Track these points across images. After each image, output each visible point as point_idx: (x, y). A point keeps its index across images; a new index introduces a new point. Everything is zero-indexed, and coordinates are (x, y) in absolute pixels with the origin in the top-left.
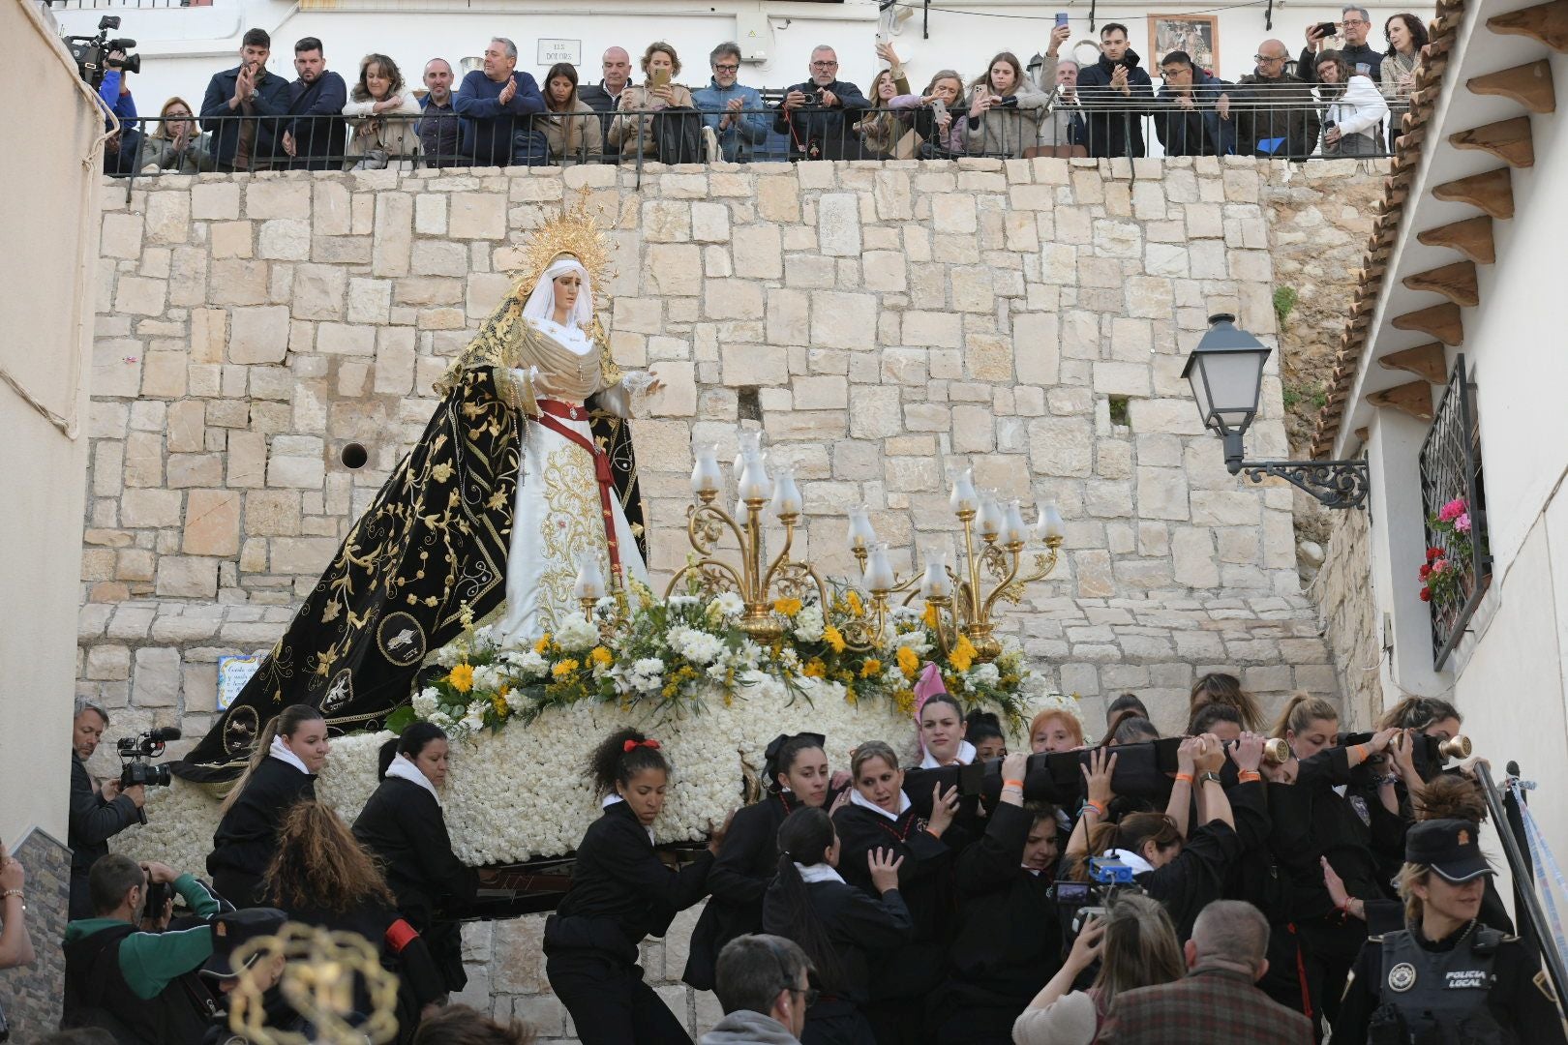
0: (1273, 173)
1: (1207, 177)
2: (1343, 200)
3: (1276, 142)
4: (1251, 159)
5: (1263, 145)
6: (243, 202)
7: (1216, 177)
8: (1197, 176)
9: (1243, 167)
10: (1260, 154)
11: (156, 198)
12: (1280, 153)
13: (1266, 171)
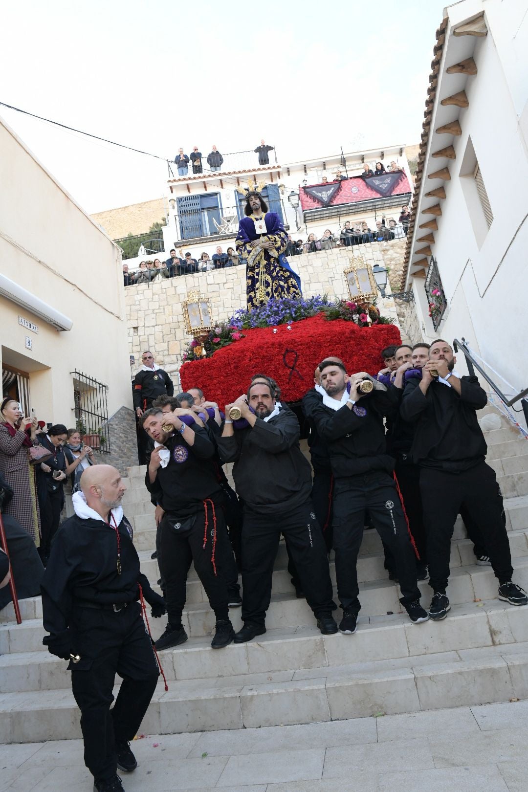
0: (382, 245)
1: (368, 247)
2: (398, 247)
3: (381, 239)
4: (377, 242)
5: (379, 239)
6: (172, 283)
7: (370, 247)
8: (366, 247)
10: (378, 241)
11: (154, 285)
12: (383, 240)
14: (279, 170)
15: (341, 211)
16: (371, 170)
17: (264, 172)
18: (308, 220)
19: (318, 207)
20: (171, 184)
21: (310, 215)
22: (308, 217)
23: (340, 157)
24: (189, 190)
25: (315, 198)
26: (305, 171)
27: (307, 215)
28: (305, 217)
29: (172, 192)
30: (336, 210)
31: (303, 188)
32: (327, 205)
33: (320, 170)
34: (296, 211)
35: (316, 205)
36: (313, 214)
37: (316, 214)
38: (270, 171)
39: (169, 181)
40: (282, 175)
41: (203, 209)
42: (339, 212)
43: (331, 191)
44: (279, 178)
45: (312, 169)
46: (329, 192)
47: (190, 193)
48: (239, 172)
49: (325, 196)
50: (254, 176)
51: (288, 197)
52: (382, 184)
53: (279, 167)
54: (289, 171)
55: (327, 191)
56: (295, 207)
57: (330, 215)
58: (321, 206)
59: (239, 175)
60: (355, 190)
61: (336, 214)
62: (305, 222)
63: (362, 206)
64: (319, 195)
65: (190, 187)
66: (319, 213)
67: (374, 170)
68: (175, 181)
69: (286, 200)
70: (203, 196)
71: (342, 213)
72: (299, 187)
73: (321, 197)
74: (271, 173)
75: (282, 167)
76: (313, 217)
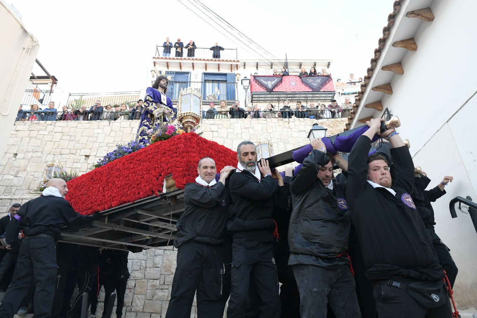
2: (325, 125)
4: (309, 119)
5: (311, 117)
6: (130, 125)
7: (303, 121)
9: (308, 120)
10: (310, 118)
11: (114, 124)
12: (314, 118)
13: (312, 121)
14: (237, 63)
15: (281, 97)
16: (306, 72)
17: (226, 63)
18: (254, 100)
19: (263, 91)
20: (155, 60)
21: (257, 96)
22: (255, 98)
23: (284, 61)
24: (168, 67)
25: (262, 85)
26: (257, 68)
27: (254, 96)
28: (252, 97)
29: (155, 65)
30: (277, 96)
31: (254, 76)
32: (270, 91)
33: (268, 69)
34: (246, 91)
35: (262, 90)
36: (259, 96)
37: (261, 96)
38: (230, 63)
39: (154, 58)
40: (240, 68)
41: (176, 82)
42: (279, 97)
43: (275, 81)
44: (237, 69)
45: (262, 67)
46: (273, 83)
47: (168, 69)
48: (208, 60)
49: (270, 84)
50: (219, 65)
51: (242, 80)
52: (313, 82)
53: (238, 61)
54: (245, 65)
55: (271, 81)
56: (246, 89)
57: (272, 99)
58: (266, 91)
59: (207, 62)
60: (293, 83)
61: (277, 99)
62: (252, 102)
63: (298, 96)
64: (265, 82)
65: (169, 65)
66: (263, 96)
67: (309, 72)
68: (158, 58)
69: (239, 83)
70: (177, 73)
71: (281, 99)
72: (251, 75)
73: (267, 85)
74: (231, 65)
75: (240, 61)
76: (259, 99)
